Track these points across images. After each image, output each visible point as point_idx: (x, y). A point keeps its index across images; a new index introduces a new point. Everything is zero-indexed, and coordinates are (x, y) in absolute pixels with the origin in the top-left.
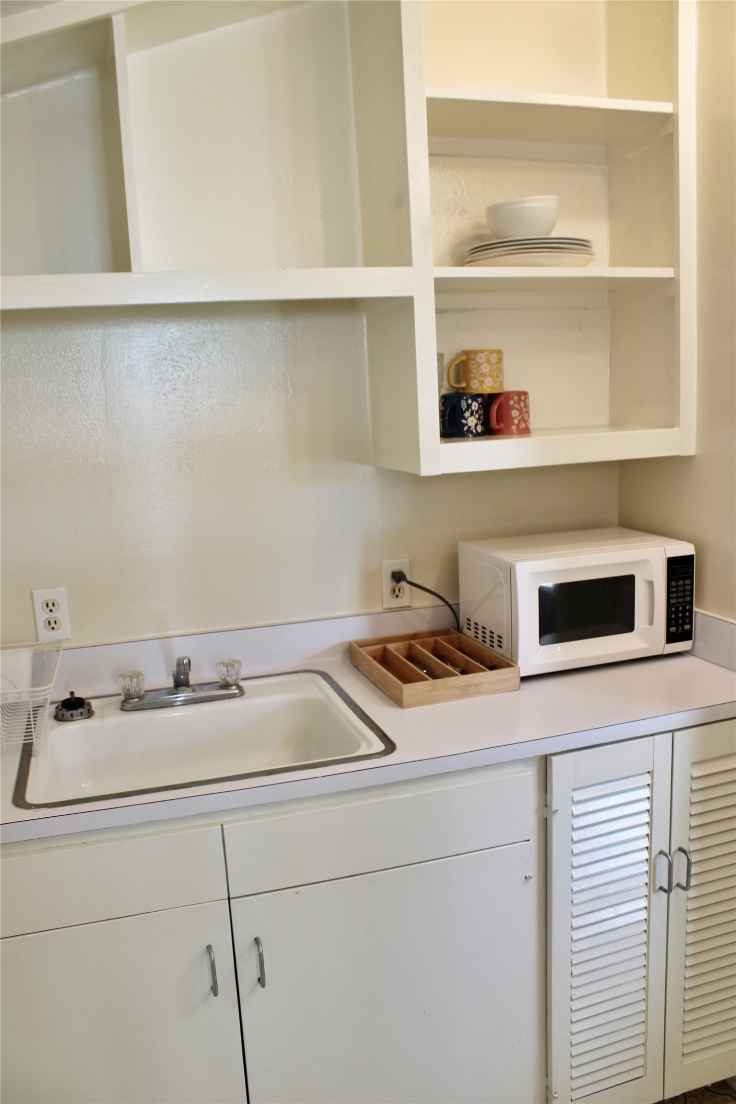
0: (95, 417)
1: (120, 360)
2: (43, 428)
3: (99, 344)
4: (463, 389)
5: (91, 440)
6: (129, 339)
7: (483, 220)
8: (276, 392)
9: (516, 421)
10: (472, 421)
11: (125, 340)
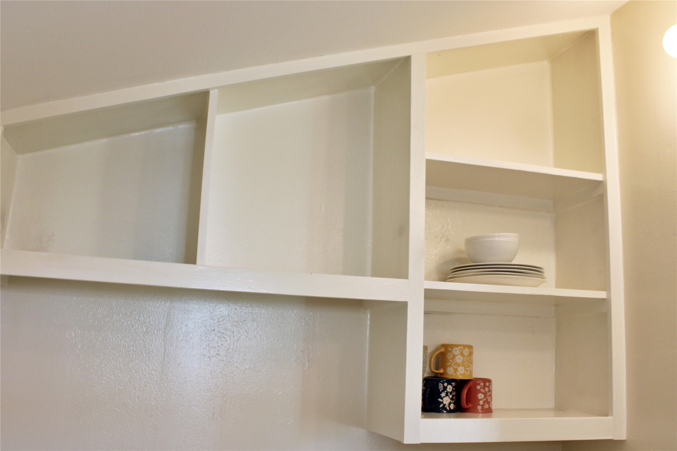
0: (153, 369)
1: (179, 327)
2: (112, 373)
3: (165, 314)
4: (441, 374)
5: (147, 386)
6: (188, 313)
7: (463, 247)
8: (296, 364)
9: (481, 403)
10: (446, 400)
11: (185, 313)
